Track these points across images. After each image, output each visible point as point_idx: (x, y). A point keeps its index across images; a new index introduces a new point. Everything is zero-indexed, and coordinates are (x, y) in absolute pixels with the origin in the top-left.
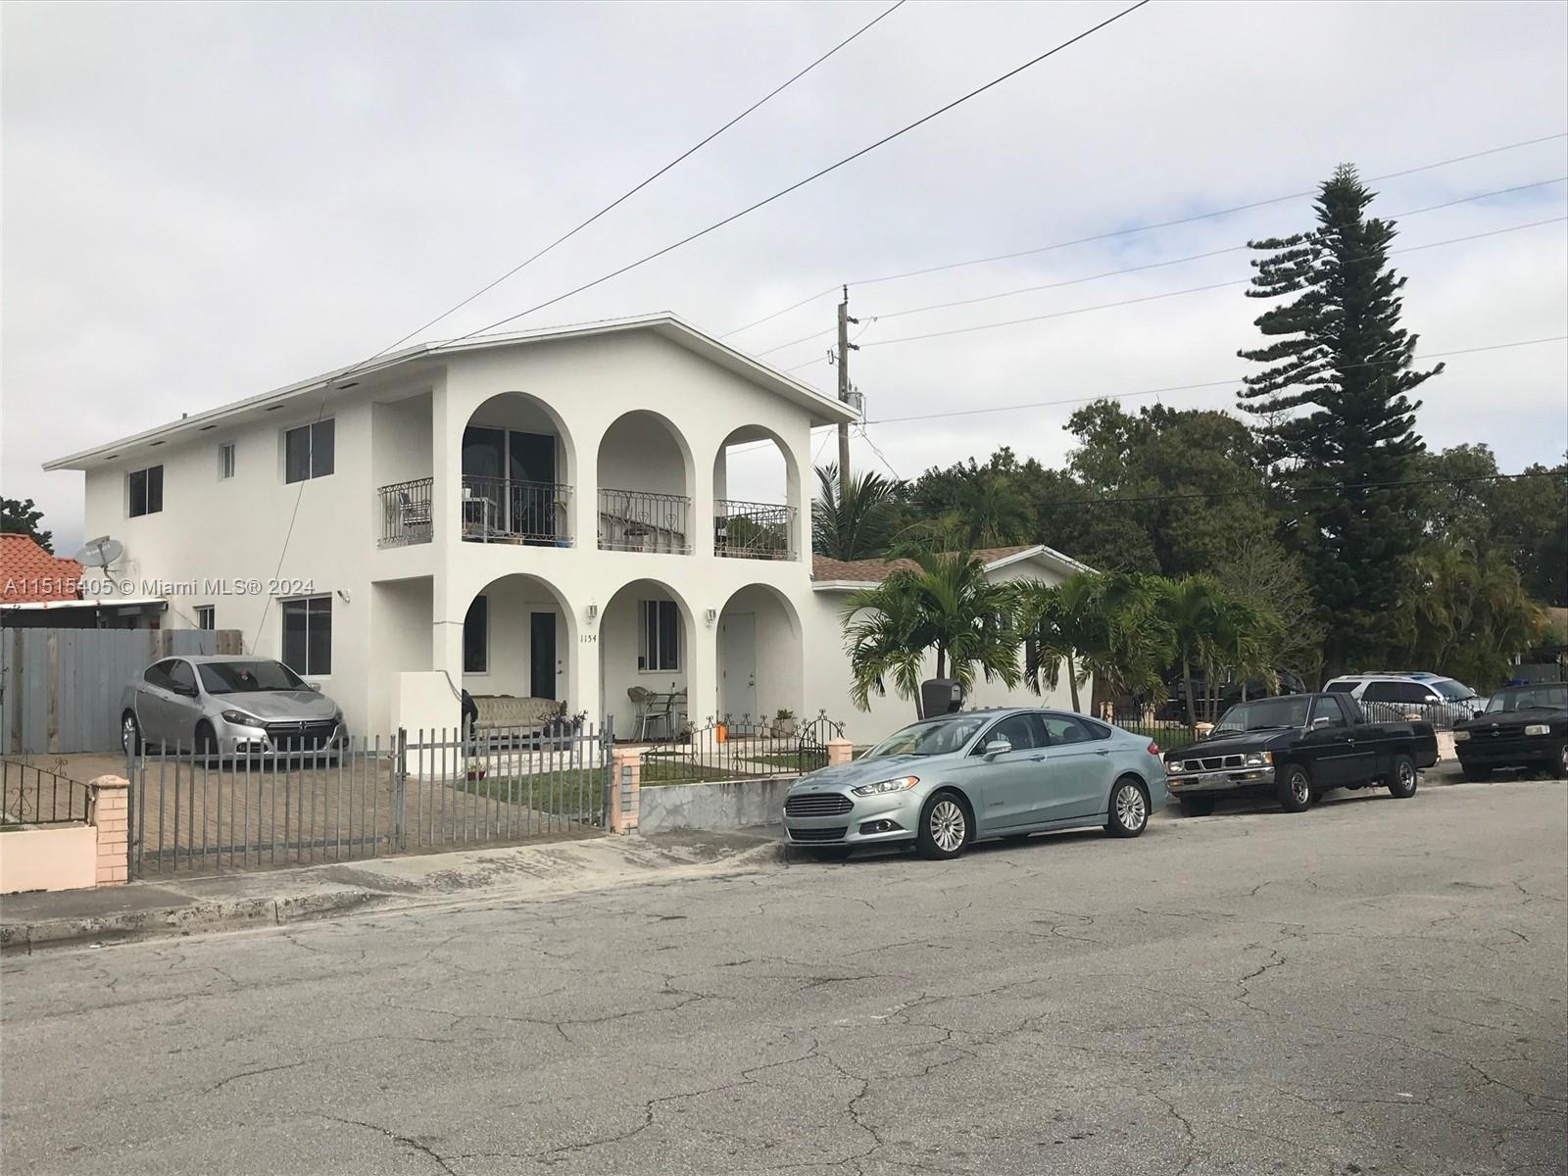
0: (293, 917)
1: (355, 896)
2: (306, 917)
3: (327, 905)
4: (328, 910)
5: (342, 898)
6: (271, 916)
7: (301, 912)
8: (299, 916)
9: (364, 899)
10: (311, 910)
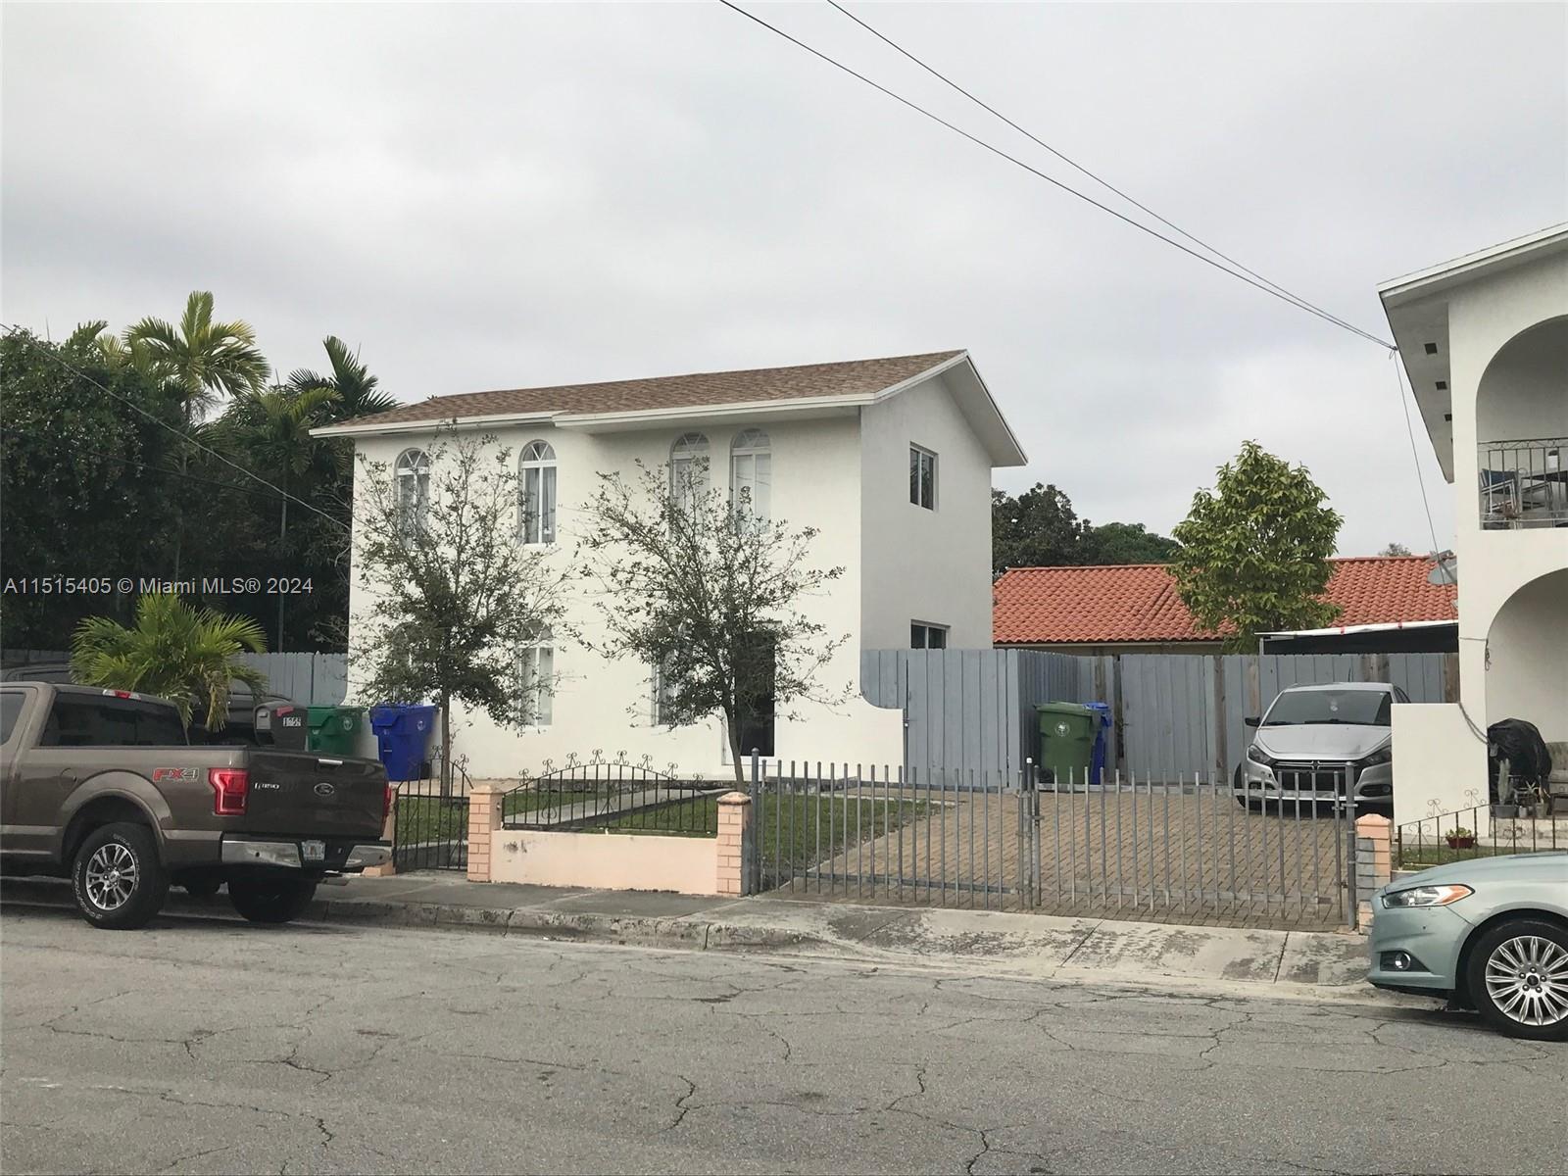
0: (720, 945)
1: (787, 935)
2: (732, 947)
3: (756, 939)
4: (756, 945)
5: (772, 934)
6: (701, 940)
7: (729, 941)
8: (726, 945)
9: (795, 940)
10: (737, 941)
